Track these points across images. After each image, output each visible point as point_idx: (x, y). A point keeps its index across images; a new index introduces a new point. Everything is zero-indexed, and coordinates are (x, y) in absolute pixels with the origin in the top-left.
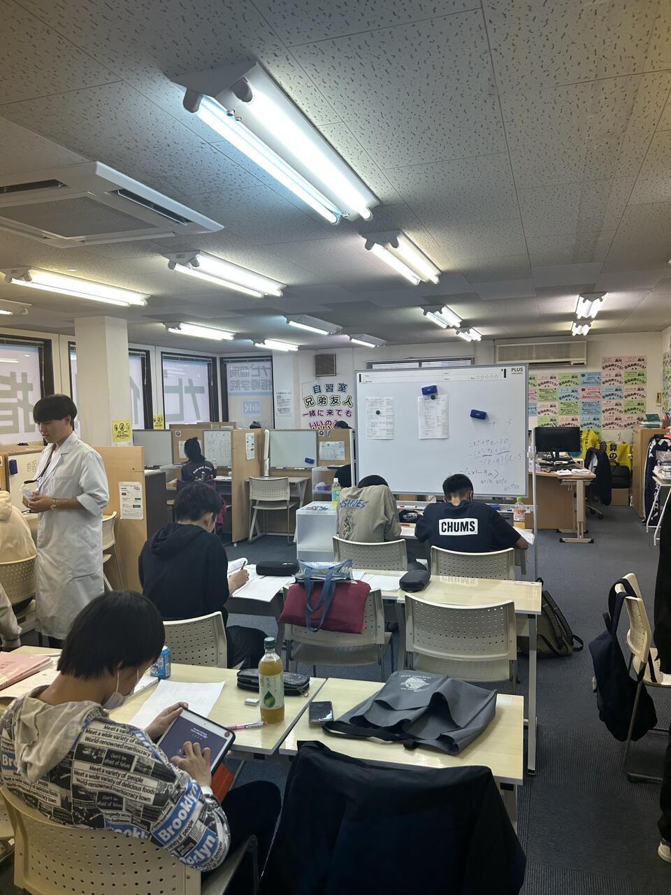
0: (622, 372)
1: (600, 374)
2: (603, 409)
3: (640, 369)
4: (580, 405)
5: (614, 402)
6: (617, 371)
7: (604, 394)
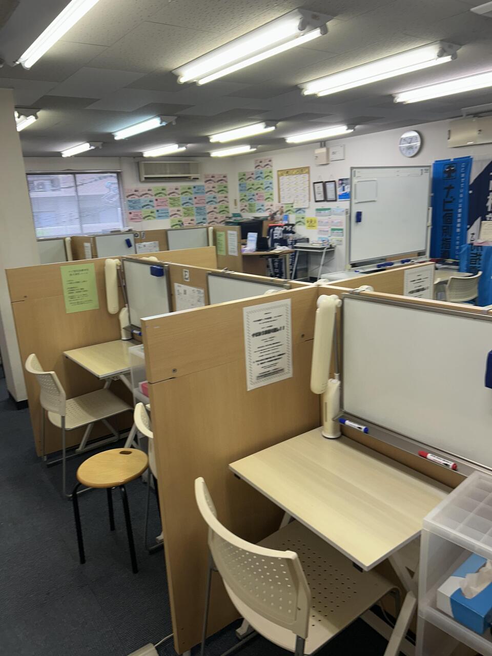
0: (216, 185)
1: (203, 186)
2: (208, 212)
3: (225, 184)
4: (195, 209)
5: (213, 206)
6: (213, 184)
7: (207, 201)
